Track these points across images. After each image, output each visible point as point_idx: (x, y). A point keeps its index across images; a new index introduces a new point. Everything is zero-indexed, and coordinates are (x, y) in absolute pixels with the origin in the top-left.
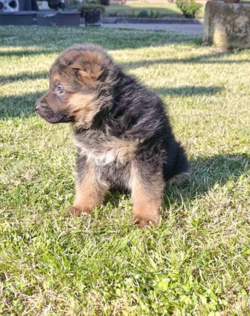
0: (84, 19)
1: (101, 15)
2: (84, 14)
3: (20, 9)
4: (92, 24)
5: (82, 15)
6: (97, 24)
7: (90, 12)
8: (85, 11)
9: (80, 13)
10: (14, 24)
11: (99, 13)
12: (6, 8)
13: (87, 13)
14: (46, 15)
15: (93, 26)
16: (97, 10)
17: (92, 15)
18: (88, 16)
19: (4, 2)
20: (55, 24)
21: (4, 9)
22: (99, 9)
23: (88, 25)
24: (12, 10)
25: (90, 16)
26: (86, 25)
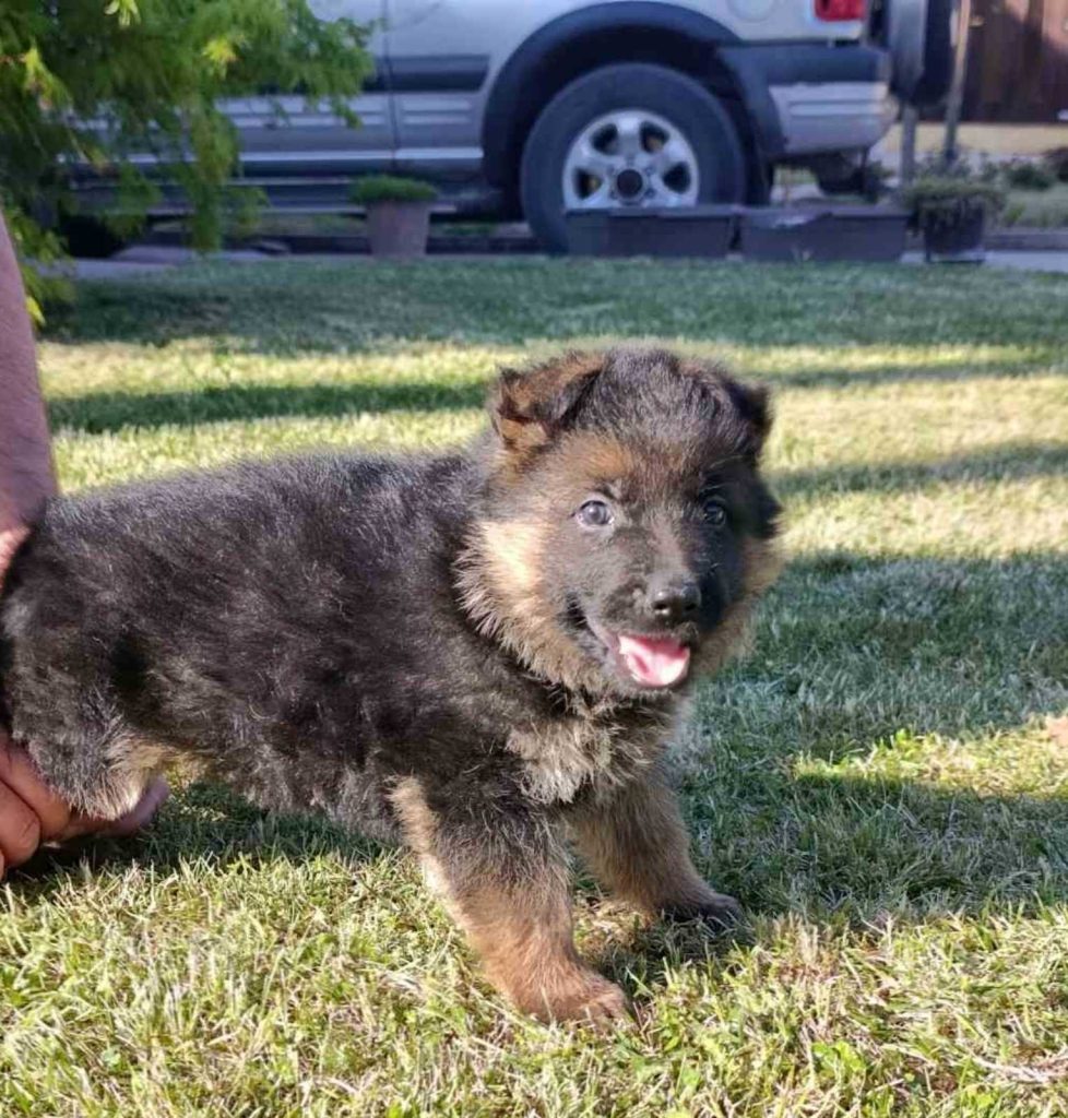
0: (921, 235)
1: (989, 221)
2: (923, 217)
3: (701, 198)
4: (948, 257)
5: (912, 221)
6: (970, 255)
7: (945, 211)
8: (928, 205)
9: (907, 212)
10: (655, 251)
11: (979, 214)
12: (651, 192)
13: (932, 216)
14: (779, 221)
15: (952, 263)
16: (975, 201)
17: (950, 220)
18: (937, 227)
19: (646, 170)
20: (806, 255)
21: (641, 194)
22: (979, 199)
23: (936, 258)
24: (671, 200)
25: (943, 223)
26: (928, 259)
